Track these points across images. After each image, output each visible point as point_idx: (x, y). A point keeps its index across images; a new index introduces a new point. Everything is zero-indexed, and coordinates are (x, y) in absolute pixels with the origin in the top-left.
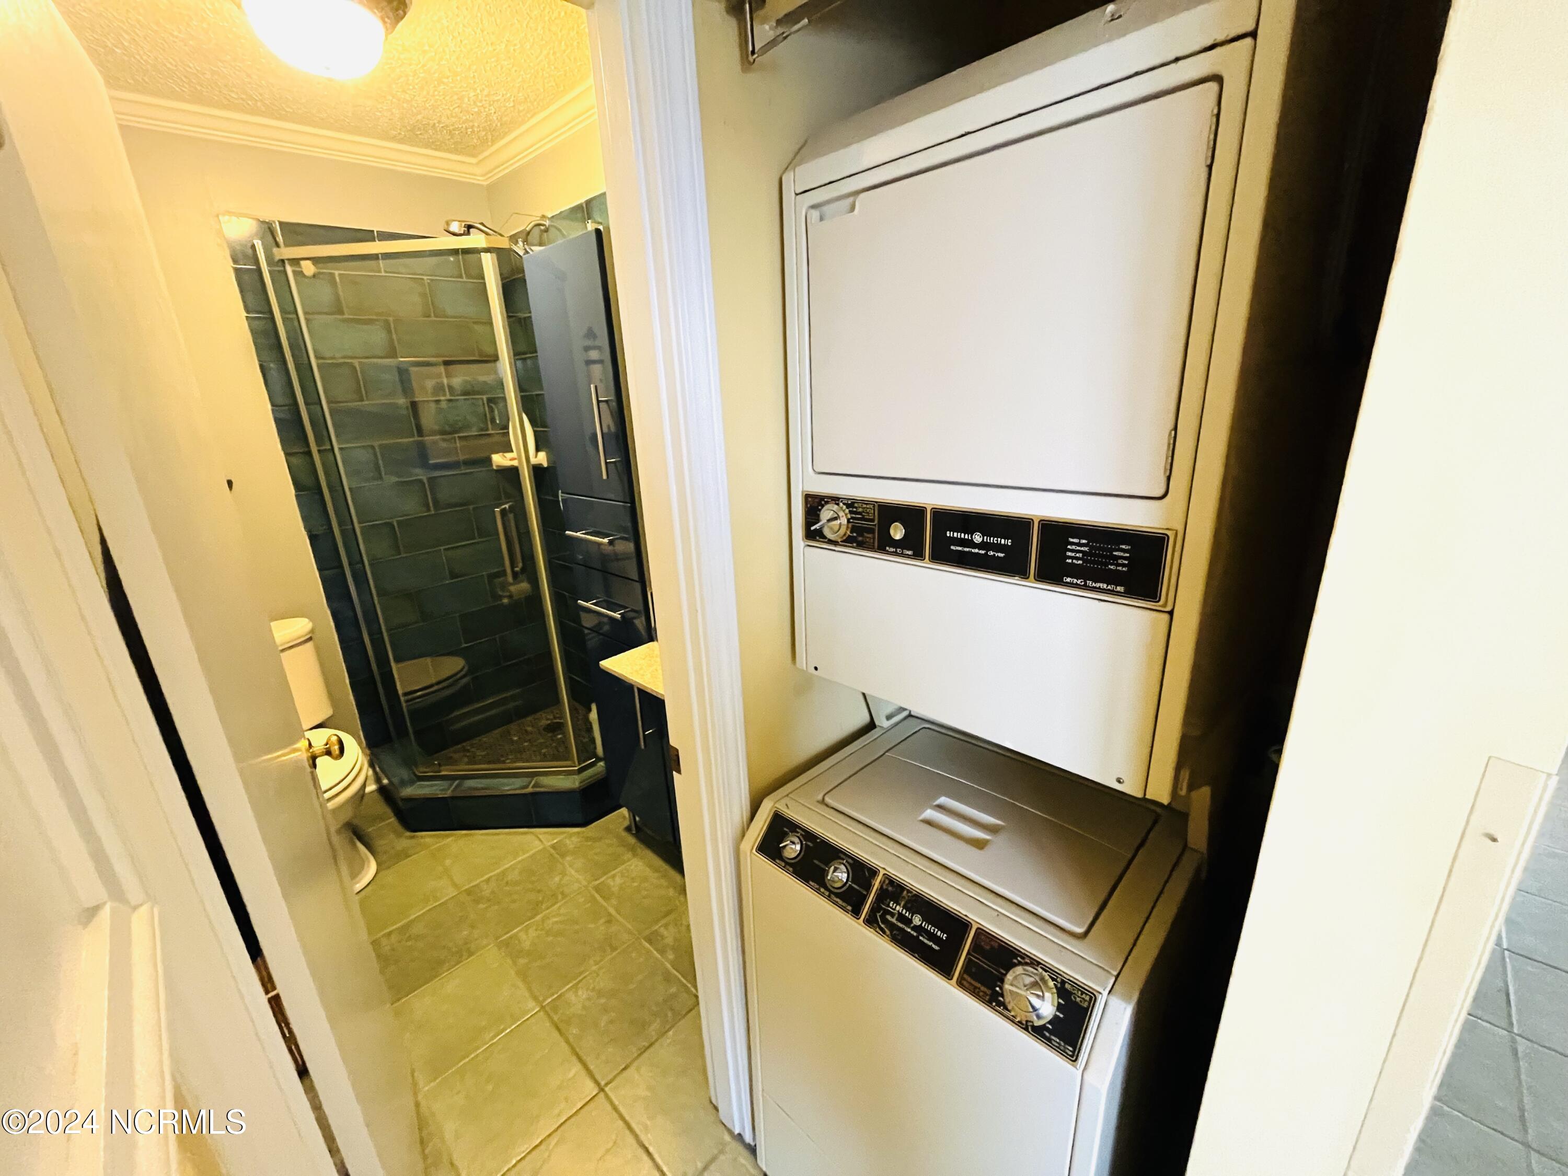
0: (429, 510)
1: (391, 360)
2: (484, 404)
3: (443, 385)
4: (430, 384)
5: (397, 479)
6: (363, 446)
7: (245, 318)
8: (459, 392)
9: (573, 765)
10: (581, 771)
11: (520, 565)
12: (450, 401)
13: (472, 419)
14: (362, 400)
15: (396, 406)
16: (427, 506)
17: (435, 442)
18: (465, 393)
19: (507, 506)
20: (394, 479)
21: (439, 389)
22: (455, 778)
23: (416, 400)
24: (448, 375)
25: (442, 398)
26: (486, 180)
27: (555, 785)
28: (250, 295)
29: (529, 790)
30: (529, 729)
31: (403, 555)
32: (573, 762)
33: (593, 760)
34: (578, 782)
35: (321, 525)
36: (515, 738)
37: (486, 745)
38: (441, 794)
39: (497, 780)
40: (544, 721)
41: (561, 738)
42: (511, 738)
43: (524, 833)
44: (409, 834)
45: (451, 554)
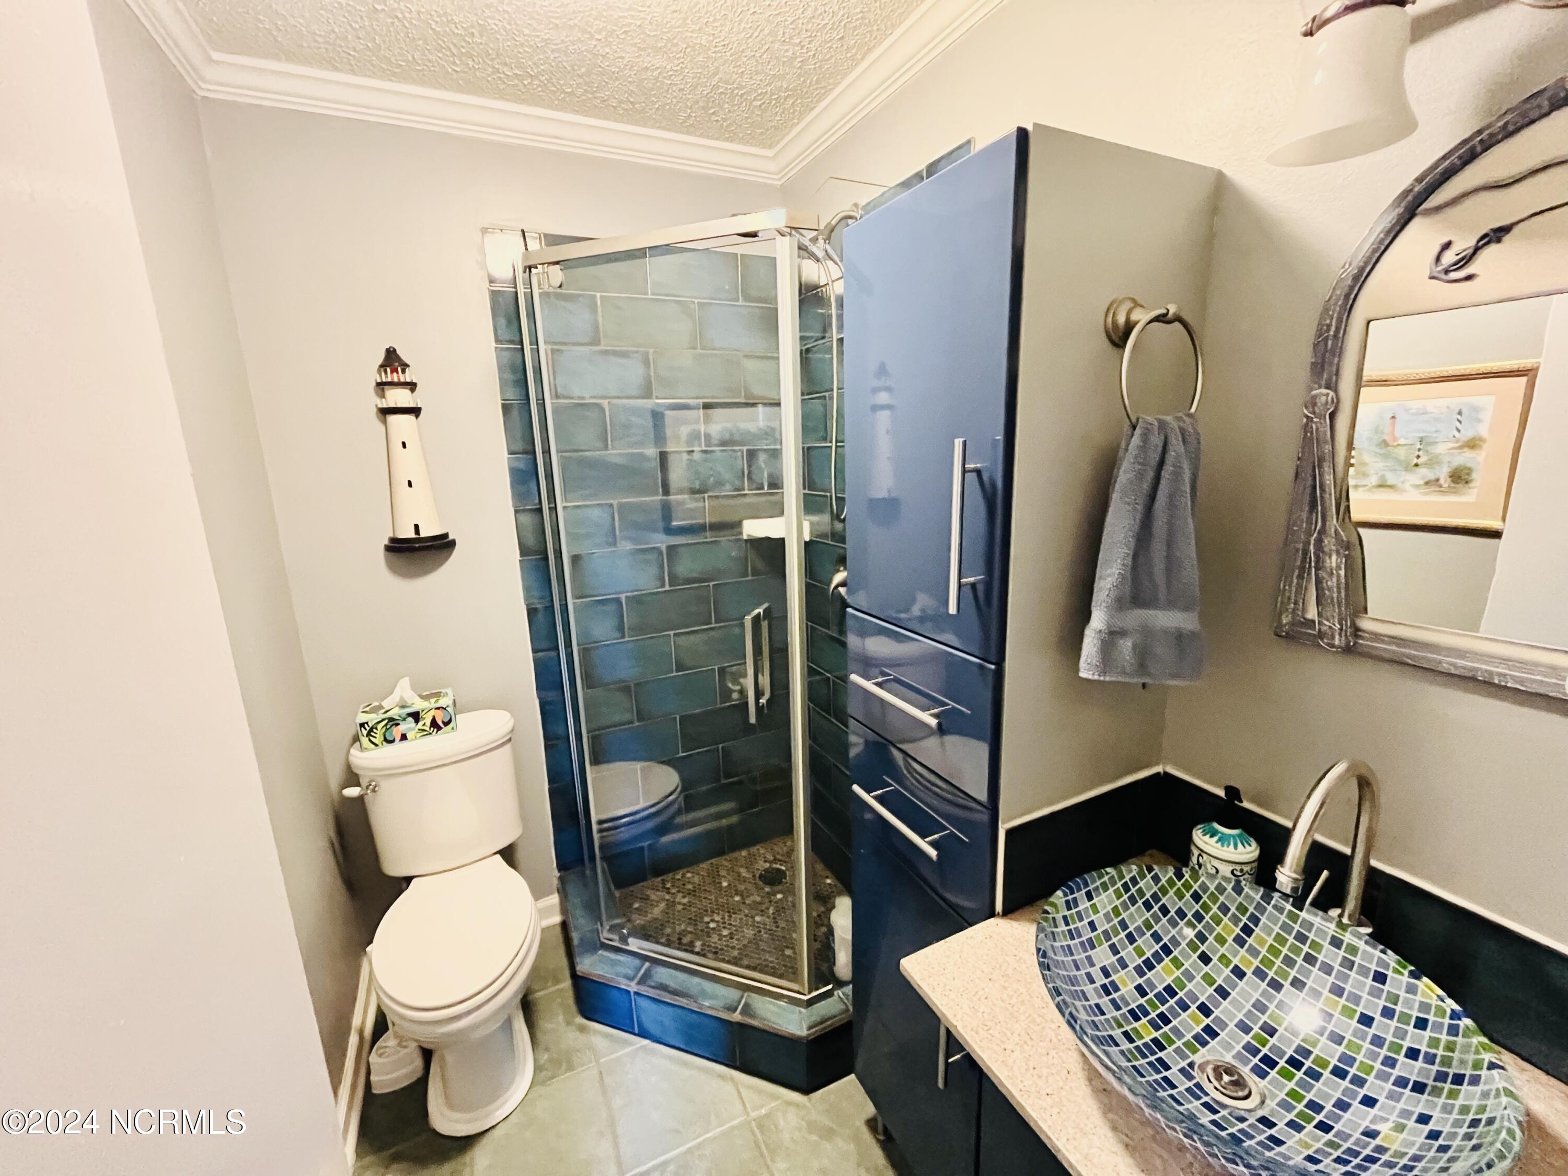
0: (663, 585)
1: (645, 401)
2: (743, 456)
3: (700, 432)
4: (685, 431)
5: (633, 547)
6: (598, 504)
7: (494, 350)
8: (716, 442)
9: (801, 991)
10: (810, 1003)
11: (767, 695)
12: (705, 452)
13: (727, 476)
14: (606, 448)
15: (642, 456)
16: (662, 579)
17: (681, 503)
18: (723, 443)
19: (760, 610)
20: (630, 546)
21: (694, 437)
22: (645, 958)
23: (668, 450)
24: (707, 420)
25: (696, 449)
26: (780, 179)
27: (773, 1019)
28: (502, 322)
29: (736, 1017)
30: (744, 872)
31: (627, 639)
32: (803, 985)
33: (830, 987)
34: (805, 1027)
35: (542, 598)
36: (725, 884)
37: (690, 887)
38: (623, 984)
39: (696, 980)
40: (761, 862)
41: (781, 900)
42: (720, 883)
43: (721, 1077)
44: (580, 1020)
45: (682, 641)
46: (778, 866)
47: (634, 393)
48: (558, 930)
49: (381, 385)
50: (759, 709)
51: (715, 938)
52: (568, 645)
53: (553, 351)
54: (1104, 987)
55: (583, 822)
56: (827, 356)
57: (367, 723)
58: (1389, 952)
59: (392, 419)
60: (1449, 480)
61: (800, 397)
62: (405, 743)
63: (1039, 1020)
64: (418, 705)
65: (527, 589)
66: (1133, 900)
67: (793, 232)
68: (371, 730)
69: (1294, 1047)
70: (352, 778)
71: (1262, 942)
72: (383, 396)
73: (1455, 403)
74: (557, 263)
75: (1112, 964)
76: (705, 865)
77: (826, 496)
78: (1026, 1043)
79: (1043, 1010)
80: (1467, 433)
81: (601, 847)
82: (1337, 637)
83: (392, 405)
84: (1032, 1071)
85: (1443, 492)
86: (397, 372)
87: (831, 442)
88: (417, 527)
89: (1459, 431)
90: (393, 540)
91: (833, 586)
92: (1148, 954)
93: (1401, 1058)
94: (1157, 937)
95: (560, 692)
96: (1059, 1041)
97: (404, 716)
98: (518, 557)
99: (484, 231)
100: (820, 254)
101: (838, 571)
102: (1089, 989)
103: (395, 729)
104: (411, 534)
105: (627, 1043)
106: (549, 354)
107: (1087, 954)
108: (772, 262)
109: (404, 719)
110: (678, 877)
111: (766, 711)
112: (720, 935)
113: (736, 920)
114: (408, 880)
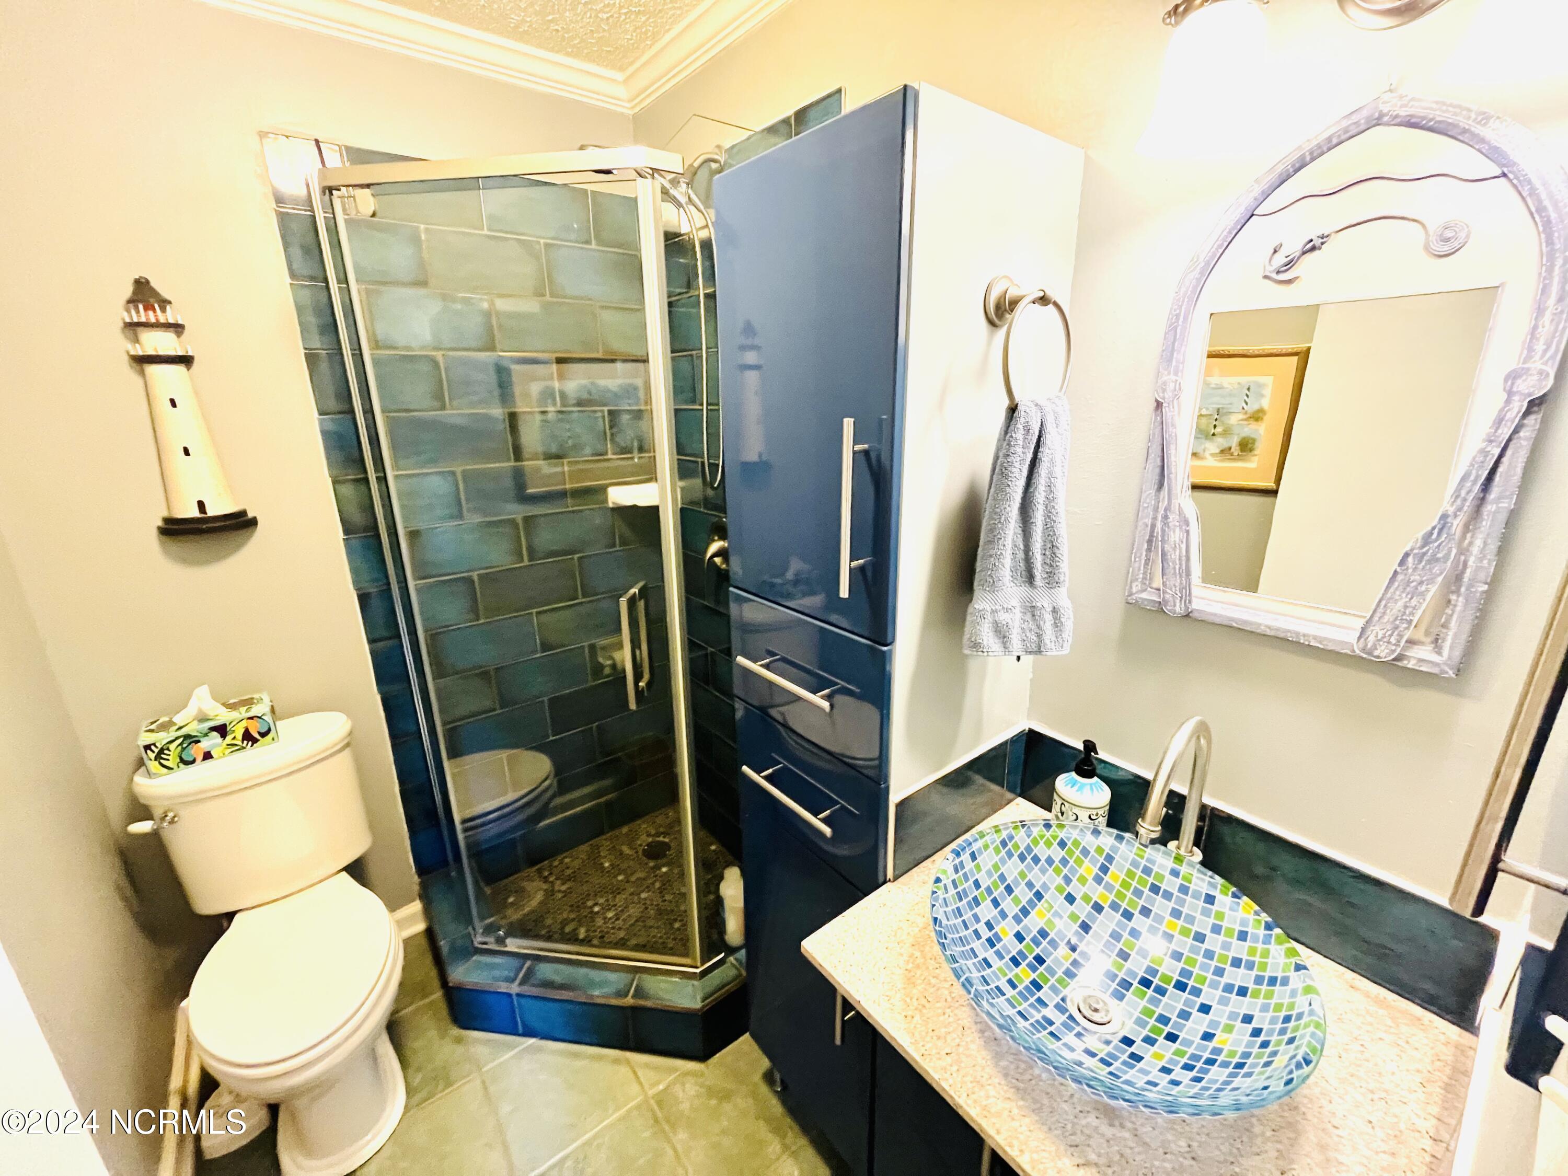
0: (522, 561)
1: (488, 354)
2: (604, 417)
3: (554, 390)
4: (535, 388)
5: (483, 519)
6: (440, 472)
7: (289, 286)
8: (572, 402)
9: (692, 964)
10: (704, 974)
11: (646, 676)
12: (561, 412)
13: (588, 439)
14: (443, 408)
15: (487, 417)
16: (519, 554)
17: (537, 468)
18: (580, 403)
19: (635, 590)
20: (477, 519)
21: (548, 394)
22: (526, 957)
23: (517, 410)
24: (561, 377)
25: (551, 409)
26: (633, 108)
27: (667, 997)
28: (296, 252)
29: (629, 1001)
30: (626, 850)
31: (482, 621)
32: (694, 959)
33: (722, 955)
34: (699, 998)
35: (375, 580)
36: (607, 865)
37: (568, 872)
38: (503, 987)
39: (583, 971)
40: (644, 837)
41: (665, 873)
42: (602, 864)
43: (616, 1061)
44: (456, 1031)
45: (544, 618)
46: (661, 839)
47: (473, 344)
48: (424, 942)
49: (132, 327)
50: (639, 693)
51: (599, 922)
52: (413, 632)
53: (368, 291)
54: (989, 940)
55: (443, 821)
56: (694, 310)
57: (154, 744)
58: (1217, 877)
59: (153, 370)
60: (1238, 448)
61: (669, 354)
62: (209, 762)
63: (933, 981)
64: (223, 716)
65: (355, 571)
66: (1010, 855)
67: (656, 175)
68: (161, 751)
69: (1144, 969)
70: (141, 811)
71: (1116, 878)
72: (136, 340)
73: (1245, 380)
74: (368, 186)
75: (994, 918)
76: (585, 848)
77: (696, 462)
78: (924, 1006)
79: (937, 971)
80: (1253, 407)
81: (469, 847)
82: (1178, 604)
83: (150, 352)
84: (931, 1034)
85: (1234, 460)
86: (154, 310)
87: (702, 404)
88: (201, 505)
89: (1247, 404)
90: (169, 521)
91: (709, 555)
92: (1024, 903)
93: (1228, 967)
94: (1030, 885)
95: (405, 685)
96: (953, 998)
97: (206, 731)
98: (341, 535)
99: (262, 135)
100: (683, 200)
101: (714, 541)
102: (976, 945)
103: (195, 747)
104: (195, 513)
105: (511, 1047)
106: (363, 293)
107: (973, 912)
108: (632, 203)
109: (206, 735)
110: (556, 863)
111: (646, 694)
112: (605, 918)
113: (620, 900)
114: (230, 916)
